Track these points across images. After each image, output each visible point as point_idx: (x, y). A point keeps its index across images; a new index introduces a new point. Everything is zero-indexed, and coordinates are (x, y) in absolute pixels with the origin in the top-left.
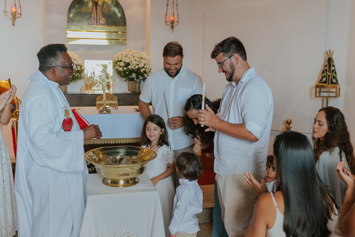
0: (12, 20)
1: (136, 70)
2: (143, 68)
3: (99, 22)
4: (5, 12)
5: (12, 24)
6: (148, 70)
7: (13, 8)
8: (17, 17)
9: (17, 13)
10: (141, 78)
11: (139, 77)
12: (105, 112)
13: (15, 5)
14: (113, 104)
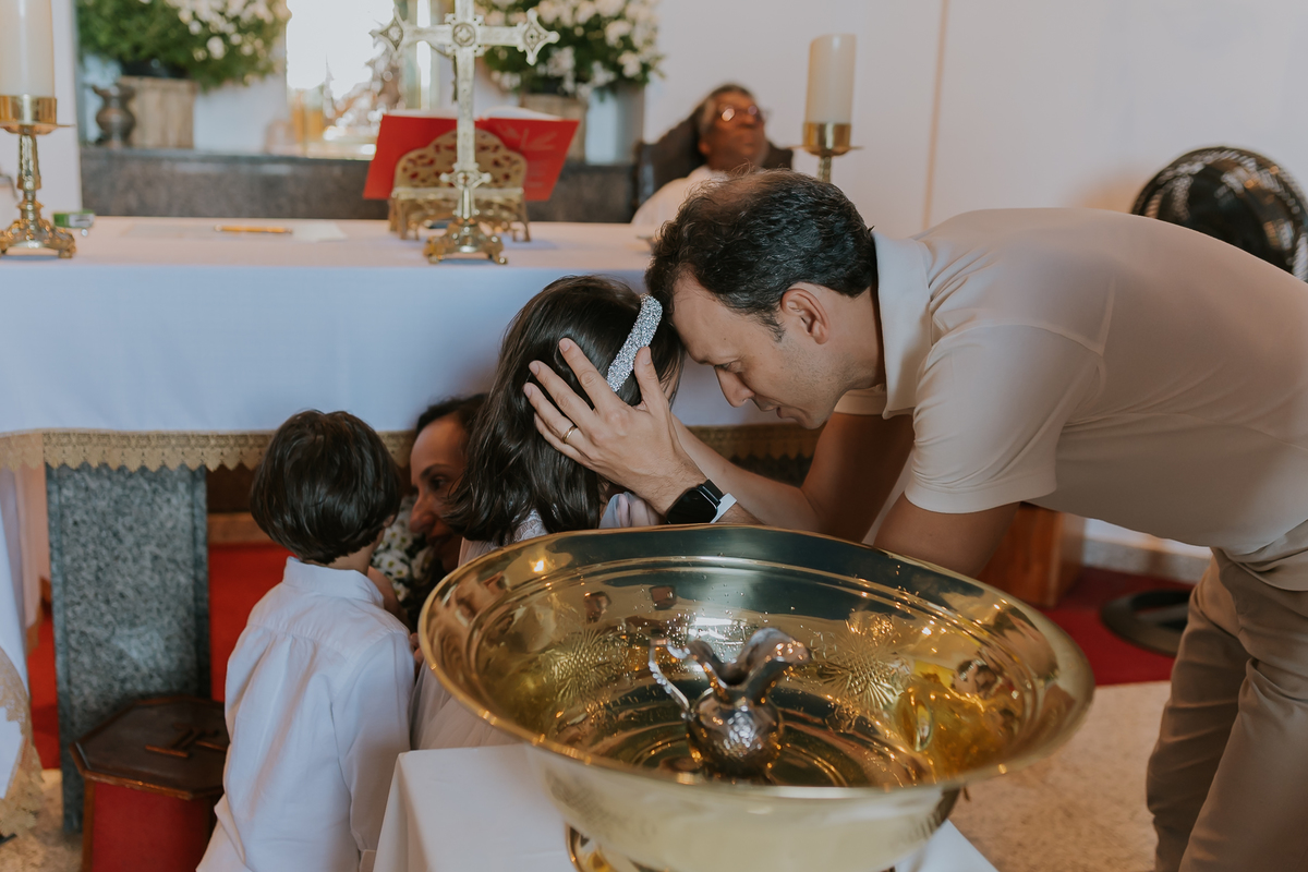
1: (579, 32)
10: (601, 75)
11: (591, 71)
12: (467, 249)
14: (495, 207)
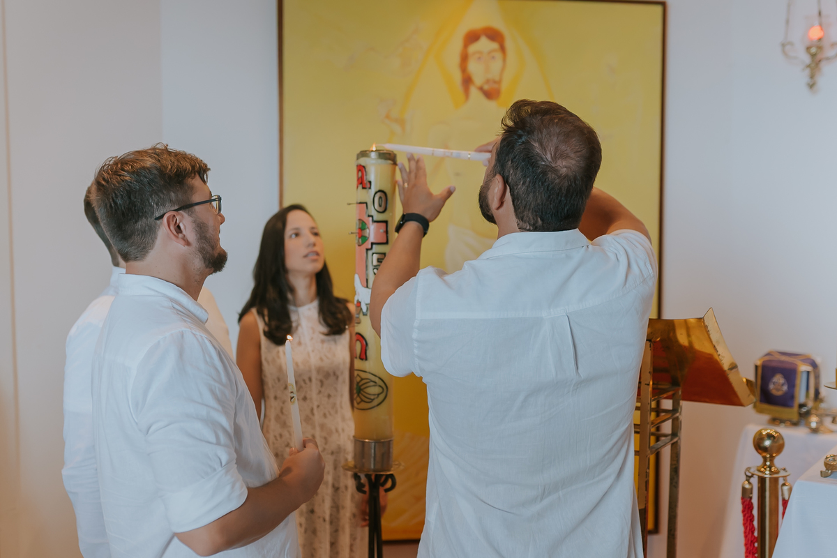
0: (807, 72)
4: (783, 45)
5: (808, 84)
7: (812, 26)
8: (828, 59)
9: (826, 44)
13: (820, 14)
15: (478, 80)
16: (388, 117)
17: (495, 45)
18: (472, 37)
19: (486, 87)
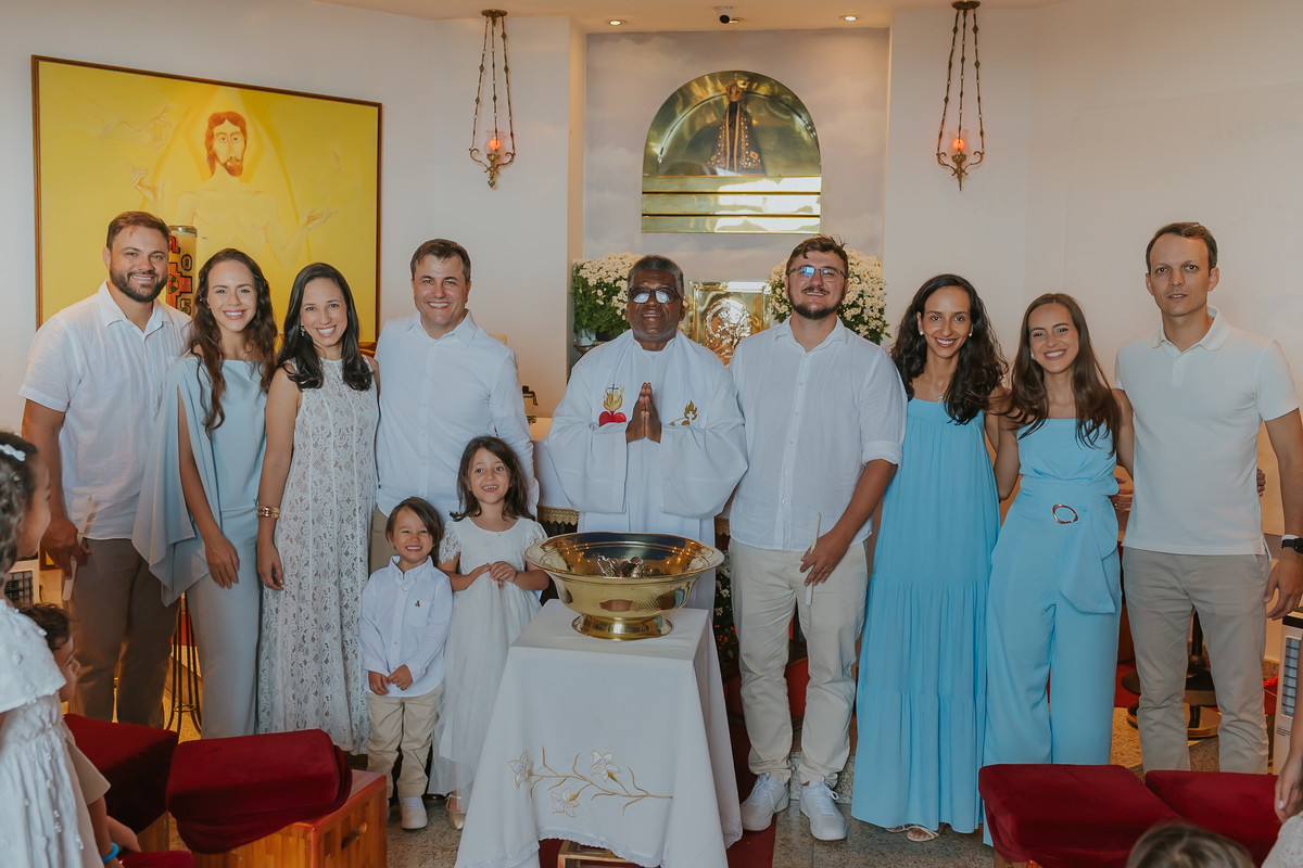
0: (489, 172)
2: (855, 305)
3: (738, 164)
4: (471, 151)
5: (488, 182)
6: (871, 314)
7: (491, 139)
8: (503, 164)
9: (501, 153)
13: (496, 131)
15: (223, 157)
16: (140, 184)
17: (238, 129)
18: (217, 120)
19: (229, 164)
